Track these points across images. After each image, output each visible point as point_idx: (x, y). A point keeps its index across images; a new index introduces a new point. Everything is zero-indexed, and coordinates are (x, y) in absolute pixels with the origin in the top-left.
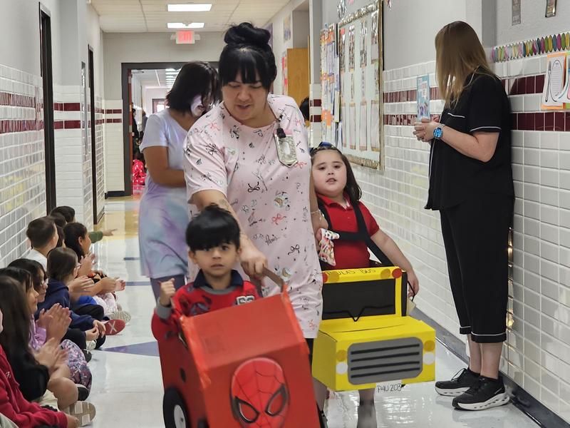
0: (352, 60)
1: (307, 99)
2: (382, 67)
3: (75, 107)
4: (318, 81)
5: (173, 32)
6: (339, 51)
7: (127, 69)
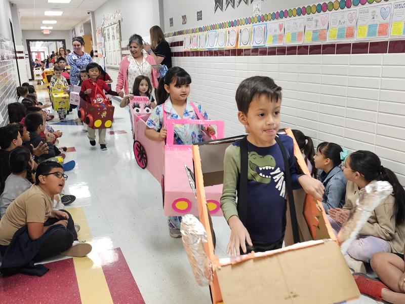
0: (109, 38)
1: (92, 51)
2: (121, 40)
3: (21, 52)
4: (96, 45)
5: (43, 30)
6: (103, 35)
7: (28, 41)
